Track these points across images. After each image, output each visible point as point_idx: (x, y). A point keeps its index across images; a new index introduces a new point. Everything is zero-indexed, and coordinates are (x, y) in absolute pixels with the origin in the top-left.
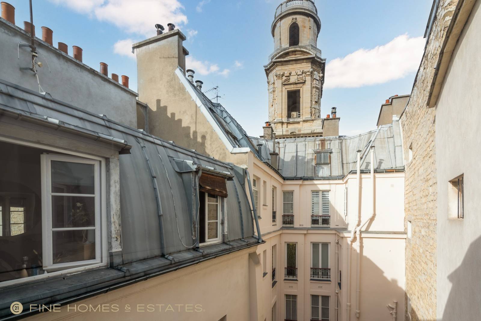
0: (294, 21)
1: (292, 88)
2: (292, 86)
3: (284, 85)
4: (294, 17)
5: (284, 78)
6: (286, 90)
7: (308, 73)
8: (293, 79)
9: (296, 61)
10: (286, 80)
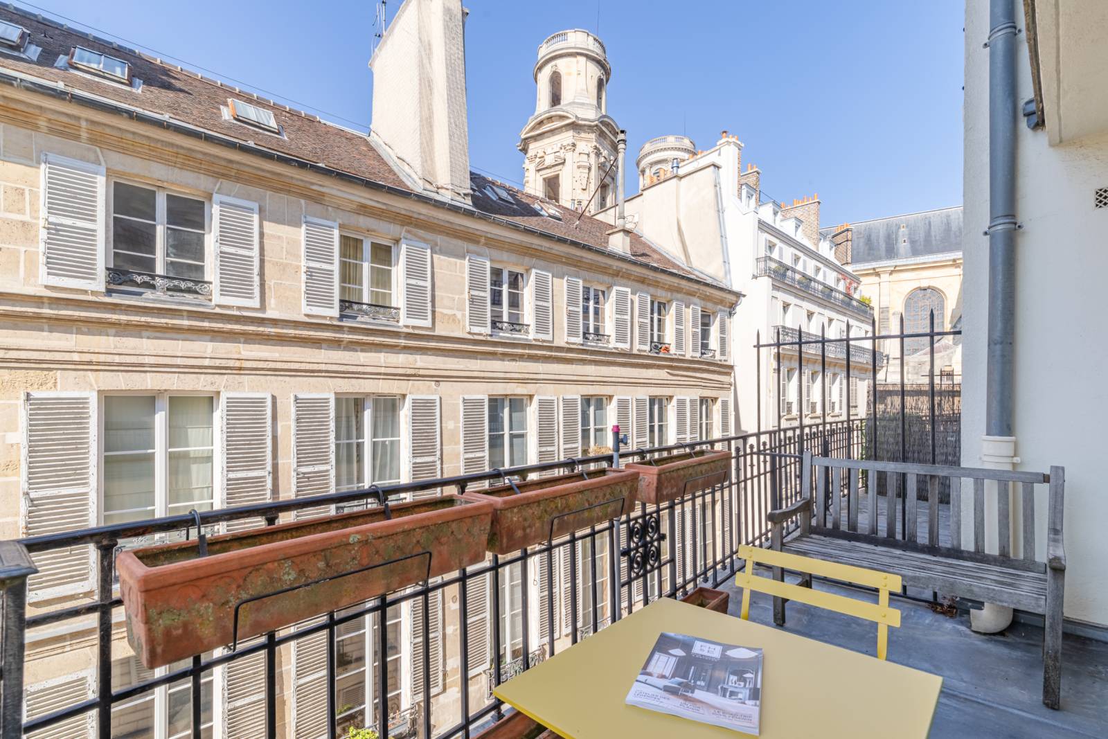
0: (554, 69)
1: (549, 173)
2: (548, 171)
3: (539, 171)
4: (553, 63)
5: (538, 160)
6: (542, 178)
7: (568, 148)
8: (549, 160)
9: (552, 132)
10: (539, 164)
